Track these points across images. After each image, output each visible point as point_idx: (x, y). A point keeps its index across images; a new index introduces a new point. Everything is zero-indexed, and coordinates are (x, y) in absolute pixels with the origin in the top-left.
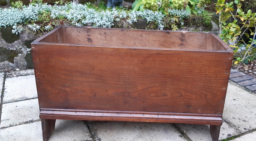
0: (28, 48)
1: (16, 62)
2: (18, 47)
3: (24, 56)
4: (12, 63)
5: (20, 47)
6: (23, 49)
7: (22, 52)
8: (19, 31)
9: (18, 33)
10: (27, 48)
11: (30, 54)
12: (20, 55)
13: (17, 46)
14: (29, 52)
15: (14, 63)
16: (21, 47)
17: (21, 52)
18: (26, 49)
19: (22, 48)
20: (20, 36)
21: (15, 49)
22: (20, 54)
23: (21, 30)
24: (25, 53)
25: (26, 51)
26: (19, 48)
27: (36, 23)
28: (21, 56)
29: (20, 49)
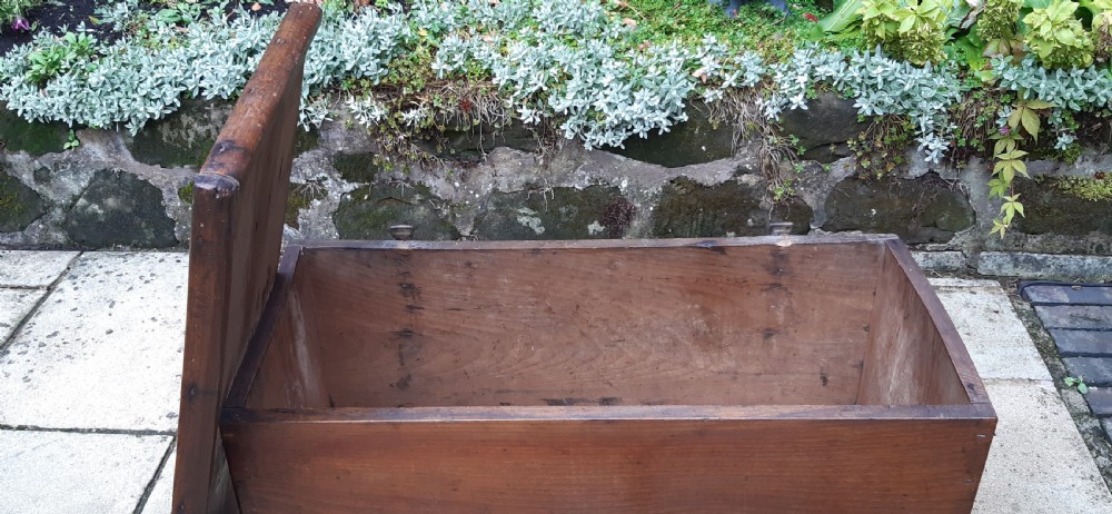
0: (344, 181)
1: (304, 225)
2: (314, 172)
3: (333, 208)
4: (290, 226)
5: (319, 173)
6: (330, 181)
7: (325, 193)
8: (314, 121)
9: (312, 125)
10: (342, 178)
11: (353, 203)
12: (317, 203)
13: (308, 171)
14: (349, 197)
15: (297, 228)
16: (322, 175)
17: (322, 195)
18: (340, 185)
19: (325, 179)
20: (319, 135)
21: (304, 182)
22: (319, 203)
23: (322, 117)
24: (335, 196)
25: (339, 189)
26: (314, 179)
27: (376, 89)
28: (320, 207)
29: (320, 182)
